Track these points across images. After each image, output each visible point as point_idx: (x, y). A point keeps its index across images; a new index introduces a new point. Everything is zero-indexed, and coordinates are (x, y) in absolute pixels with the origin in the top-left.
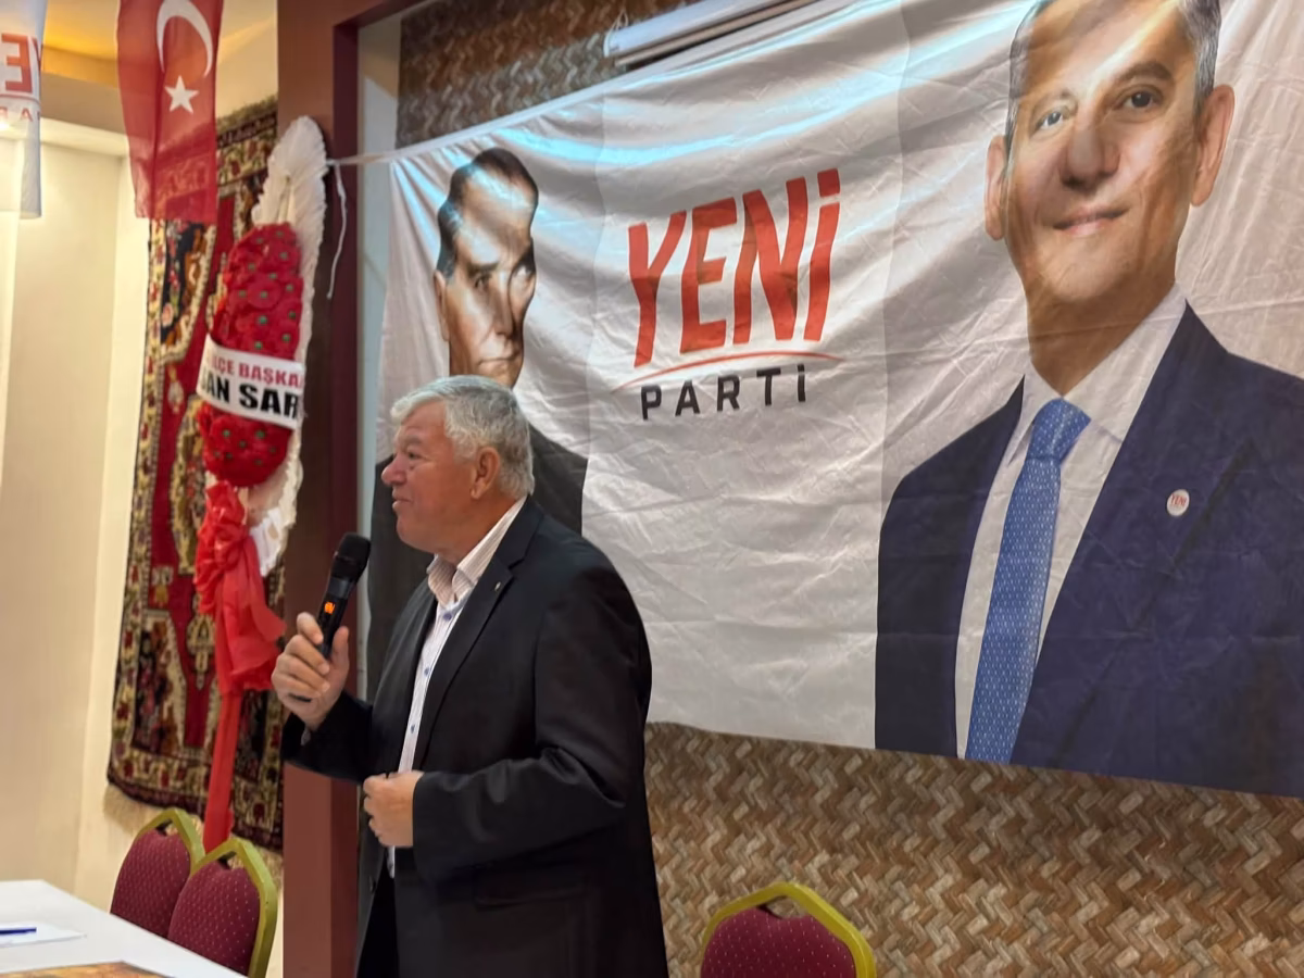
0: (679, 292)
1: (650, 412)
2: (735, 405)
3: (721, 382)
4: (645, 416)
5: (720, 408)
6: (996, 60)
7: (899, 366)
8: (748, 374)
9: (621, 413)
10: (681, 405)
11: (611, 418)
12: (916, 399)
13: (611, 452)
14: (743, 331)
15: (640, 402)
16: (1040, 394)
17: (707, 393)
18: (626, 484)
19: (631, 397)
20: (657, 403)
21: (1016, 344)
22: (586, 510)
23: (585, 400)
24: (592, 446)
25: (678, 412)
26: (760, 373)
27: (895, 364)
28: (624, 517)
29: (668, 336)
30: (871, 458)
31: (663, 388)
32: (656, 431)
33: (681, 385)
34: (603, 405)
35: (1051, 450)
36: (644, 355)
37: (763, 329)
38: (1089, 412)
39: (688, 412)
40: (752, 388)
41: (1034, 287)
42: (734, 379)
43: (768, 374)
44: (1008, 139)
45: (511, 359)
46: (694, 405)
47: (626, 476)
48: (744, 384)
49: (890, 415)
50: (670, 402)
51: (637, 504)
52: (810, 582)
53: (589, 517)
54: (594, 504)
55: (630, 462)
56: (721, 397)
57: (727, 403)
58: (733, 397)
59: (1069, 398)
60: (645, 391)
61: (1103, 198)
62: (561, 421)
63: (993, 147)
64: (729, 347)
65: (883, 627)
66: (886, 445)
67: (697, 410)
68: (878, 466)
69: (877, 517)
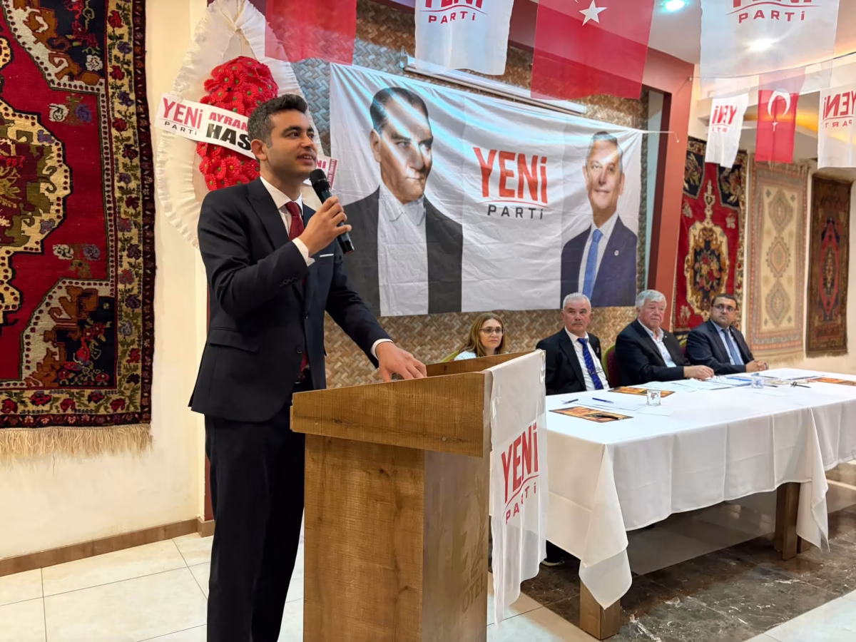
0: (499, 176)
1: (491, 213)
2: (521, 216)
3: (517, 209)
4: (489, 214)
5: (517, 216)
6: (585, 148)
7: (565, 215)
8: (526, 208)
9: (477, 211)
10: (503, 213)
11: (473, 212)
12: (568, 224)
13: (472, 223)
14: (521, 195)
15: (487, 210)
16: (594, 228)
17: (512, 212)
18: (479, 235)
19: (484, 207)
20: (495, 211)
21: (590, 215)
22: (464, 242)
23: (461, 204)
24: (463, 220)
25: (502, 215)
26: (530, 209)
27: (564, 214)
28: (480, 246)
29: (494, 189)
30: (558, 237)
31: (497, 206)
32: (492, 220)
33: (503, 207)
34: (470, 207)
35: (596, 240)
36: (486, 193)
37: (527, 195)
38: (603, 233)
39: (505, 216)
40: (527, 213)
41: (593, 203)
42: (521, 208)
43: (532, 209)
44: (586, 167)
45: (420, 179)
46: (508, 213)
47: (479, 233)
48: (524, 211)
49: (562, 227)
50: (500, 211)
51: (485, 242)
52: (543, 268)
53: (466, 245)
54: (467, 240)
55: (480, 228)
56: (517, 213)
57: (519, 215)
58: (521, 214)
59: (600, 229)
60: (490, 206)
61: (604, 188)
62: (448, 209)
63: (584, 168)
64: (516, 198)
65: (562, 279)
66: (562, 234)
67: (509, 215)
68: (560, 239)
69: (560, 252)
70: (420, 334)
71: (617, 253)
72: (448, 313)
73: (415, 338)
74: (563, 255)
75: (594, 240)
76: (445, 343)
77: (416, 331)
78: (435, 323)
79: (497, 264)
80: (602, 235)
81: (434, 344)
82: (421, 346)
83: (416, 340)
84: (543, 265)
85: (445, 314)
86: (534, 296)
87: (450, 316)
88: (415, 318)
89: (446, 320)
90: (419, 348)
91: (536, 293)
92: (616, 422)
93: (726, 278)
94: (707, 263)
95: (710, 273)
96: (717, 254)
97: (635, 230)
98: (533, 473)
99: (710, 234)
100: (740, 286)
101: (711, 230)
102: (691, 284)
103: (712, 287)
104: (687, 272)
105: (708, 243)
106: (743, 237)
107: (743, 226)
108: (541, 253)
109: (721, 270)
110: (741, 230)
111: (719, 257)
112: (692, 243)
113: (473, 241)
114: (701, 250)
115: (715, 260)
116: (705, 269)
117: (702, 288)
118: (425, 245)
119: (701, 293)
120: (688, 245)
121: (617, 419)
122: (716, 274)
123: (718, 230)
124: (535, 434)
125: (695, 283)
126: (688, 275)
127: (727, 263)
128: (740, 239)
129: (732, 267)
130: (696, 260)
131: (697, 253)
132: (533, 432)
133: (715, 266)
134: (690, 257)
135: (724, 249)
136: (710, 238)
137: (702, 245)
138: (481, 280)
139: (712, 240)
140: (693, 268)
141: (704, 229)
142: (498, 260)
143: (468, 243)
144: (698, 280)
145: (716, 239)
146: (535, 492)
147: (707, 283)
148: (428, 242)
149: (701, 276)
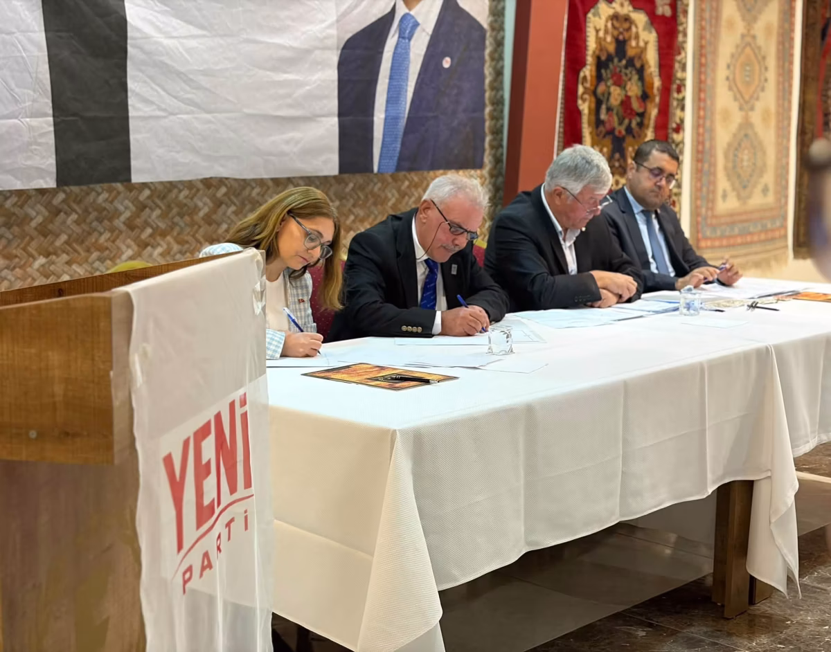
16: (402, 9)
18: (162, 18)
22: (130, 34)
30: (330, 27)
35: (406, 35)
38: (419, 20)
47: (162, 12)
65: (341, 114)
66: (338, 21)
68: (333, 32)
69: (334, 58)
70: (43, 231)
71: (447, 63)
72: (105, 185)
73: (32, 239)
74: (341, 65)
75: (401, 36)
76: (101, 249)
77: (33, 224)
78: (75, 207)
79: (204, 81)
80: (416, 25)
81: (76, 251)
82: (47, 255)
83: (34, 244)
84: (300, 84)
85: (98, 187)
86: (286, 148)
87: (110, 191)
88: (29, 197)
89: (101, 199)
90: (42, 260)
91: (287, 142)
92: (427, 387)
93: (654, 112)
94: (619, 83)
95: (626, 103)
96: (638, 65)
97: (483, 18)
98: (241, 491)
99: (626, 25)
100: (679, 128)
101: (627, 19)
102: (589, 124)
103: (629, 130)
104: (584, 100)
105: (621, 45)
106: (685, 35)
107: (685, 12)
108: (296, 59)
109: (645, 97)
110: (681, 18)
111: (641, 72)
112: (592, 44)
113: (148, 29)
114: (610, 58)
115: (635, 77)
116: (616, 95)
117: (611, 132)
118: (41, 37)
119: (608, 141)
120: (585, 48)
121: (427, 382)
122: (636, 105)
123: (640, 18)
124: (244, 416)
125: (598, 123)
126: (585, 107)
127: (657, 83)
128: (680, 38)
129: (666, 91)
130: (599, 78)
131: (601, 65)
132: (239, 411)
133: (634, 89)
134: (588, 71)
135: (652, 57)
136: (626, 35)
137: (611, 48)
138: (172, 114)
139: (630, 38)
140: (594, 93)
141: (615, 17)
142: (205, 73)
143: (138, 35)
144: (603, 116)
145: (637, 37)
146: (246, 528)
147: (621, 123)
148: (47, 30)
149: (609, 109)
